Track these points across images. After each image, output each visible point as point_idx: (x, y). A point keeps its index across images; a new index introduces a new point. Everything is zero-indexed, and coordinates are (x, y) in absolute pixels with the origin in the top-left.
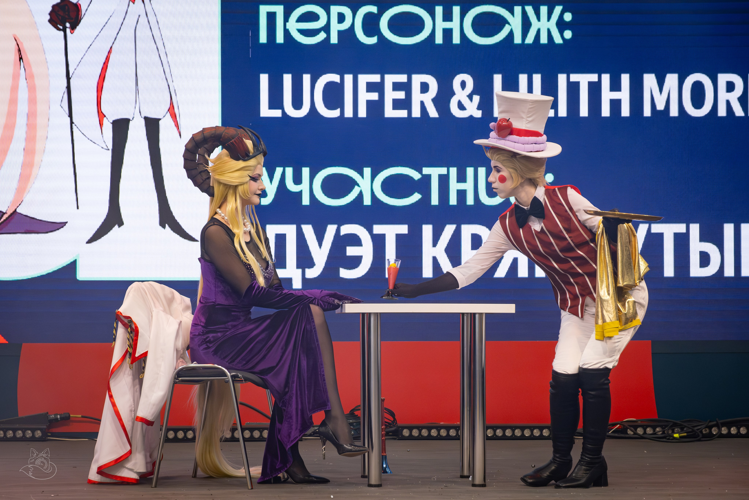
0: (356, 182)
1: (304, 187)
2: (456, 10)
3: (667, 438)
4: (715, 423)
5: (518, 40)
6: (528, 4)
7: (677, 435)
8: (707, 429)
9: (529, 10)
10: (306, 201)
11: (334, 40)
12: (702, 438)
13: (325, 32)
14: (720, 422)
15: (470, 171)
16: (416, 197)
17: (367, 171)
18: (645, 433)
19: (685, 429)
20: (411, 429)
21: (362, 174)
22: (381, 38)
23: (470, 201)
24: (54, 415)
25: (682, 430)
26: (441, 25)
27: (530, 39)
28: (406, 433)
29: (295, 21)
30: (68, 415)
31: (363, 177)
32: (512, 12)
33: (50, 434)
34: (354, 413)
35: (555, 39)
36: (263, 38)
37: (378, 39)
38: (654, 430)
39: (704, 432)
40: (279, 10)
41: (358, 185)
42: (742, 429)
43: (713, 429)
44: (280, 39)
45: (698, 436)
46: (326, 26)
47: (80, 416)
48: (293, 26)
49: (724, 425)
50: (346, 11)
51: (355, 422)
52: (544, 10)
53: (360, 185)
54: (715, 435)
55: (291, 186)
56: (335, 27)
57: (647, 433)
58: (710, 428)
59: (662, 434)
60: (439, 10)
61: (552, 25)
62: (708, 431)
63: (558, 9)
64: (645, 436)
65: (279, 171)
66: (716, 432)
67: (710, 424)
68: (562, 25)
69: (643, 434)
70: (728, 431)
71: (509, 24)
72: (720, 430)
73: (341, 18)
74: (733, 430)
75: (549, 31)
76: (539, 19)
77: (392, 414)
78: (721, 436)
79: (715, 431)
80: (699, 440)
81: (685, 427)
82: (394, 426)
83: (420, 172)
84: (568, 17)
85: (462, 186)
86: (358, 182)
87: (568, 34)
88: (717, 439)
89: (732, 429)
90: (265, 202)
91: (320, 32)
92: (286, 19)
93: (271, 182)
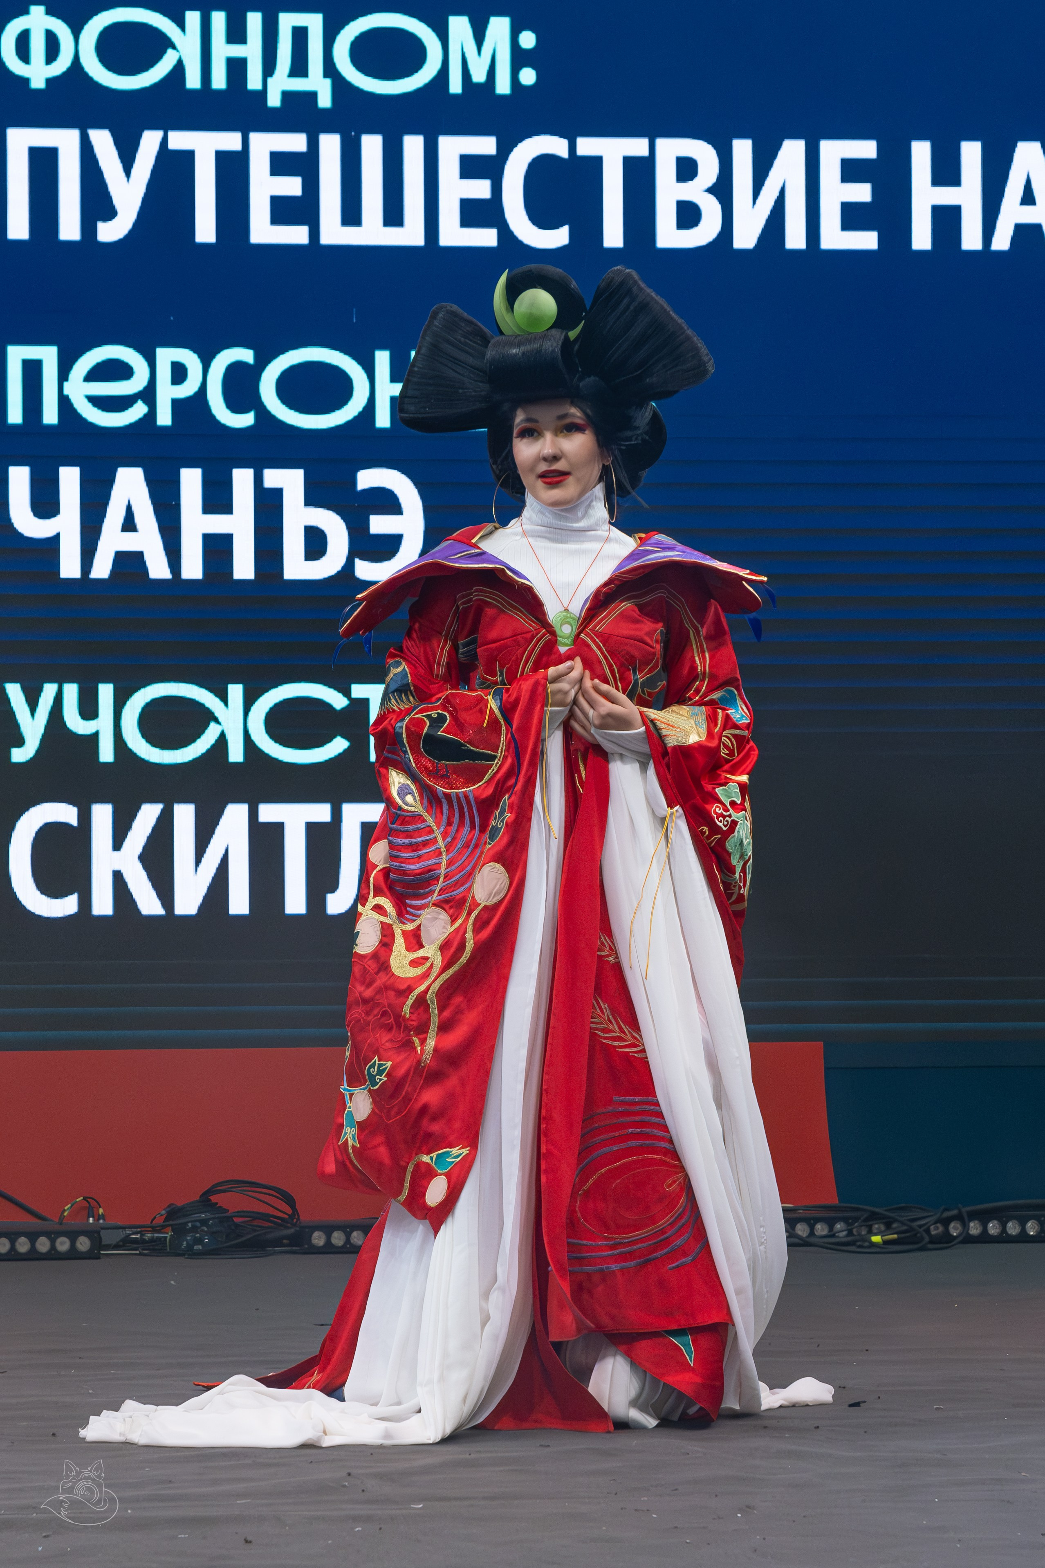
0: (212, 713)
1: (103, 725)
3: (859, 1243)
4: (955, 1212)
7: (876, 1239)
8: (939, 1225)
10: (106, 753)
11: (164, 418)
12: (931, 1242)
13: (145, 402)
14: (965, 1210)
16: (338, 745)
17: (236, 691)
18: (812, 1233)
19: (895, 1225)
20: (328, 1230)
21: (224, 699)
22: (263, 414)
25: (888, 1226)
26: (387, 389)
28: (318, 1239)
29: (82, 379)
31: (226, 704)
34: (210, 1200)
36: (15, 415)
37: (257, 418)
38: (831, 1228)
39: (933, 1233)
40: (48, 355)
41: (217, 721)
42: (1010, 1224)
43: (952, 1225)
44: (50, 415)
45: (922, 1239)
46: (146, 388)
48: (78, 389)
49: (973, 1216)
50: (190, 359)
51: (211, 1219)
53: (220, 720)
54: (955, 1237)
55: (75, 723)
56: (167, 393)
57: (816, 1233)
58: (946, 1222)
59: (847, 1236)
60: (383, 359)
62: (941, 1229)
64: (812, 1240)
65: (49, 690)
66: (958, 1231)
67: (947, 1214)
69: (808, 1237)
70: (981, 1228)
72: (965, 1226)
73: (179, 373)
74: (993, 1228)
77: (289, 1200)
78: (969, 1240)
79: (955, 1229)
80: (923, 1249)
81: (895, 1220)
82: (294, 1225)
83: (347, 693)
86: (216, 714)
88: (961, 1245)
89: (991, 1225)
90: (20, 755)
91: (136, 401)
92: (63, 375)
93: (33, 711)
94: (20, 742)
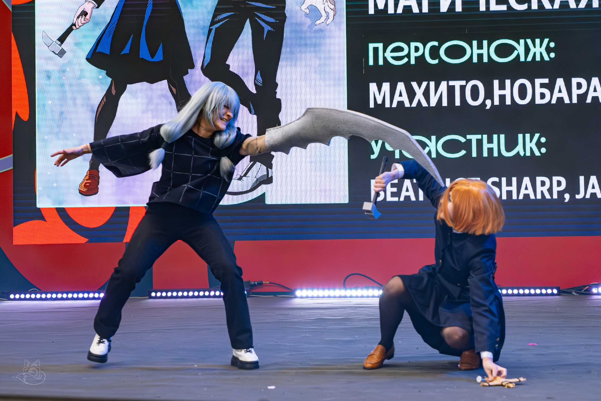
2: (485, 43)
5: (522, 59)
6: (528, 38)
9: (529, 41)
10: (397, 156)
11: (413, 62)
13: (407, 58)
15: (495, 137)
16: (463, 152)
17: (434, 138)
21: (430, 140)
22: (441, 60)
23: (496, 154)
24: (254, 282)
26: (476, 52)
27: (529, 59)
29: (390, 52)
30: (261, 282)
31: (431, 142)
32: (519, 43)
33: (251, 293)
35: (544, 58)
36: (371, 63)
37: (439, 61)
40: (380, 46)
41: (428, 146)
44: (381, 62)
46: (407, 54)
47: (268, 282)
48: (389, 55)
50: (420, 45)
52: (538, 41)
55: (388, 148)
56: (413, 55)
60: (475, 43)
61: (543, 50)
63: (546, 41)
68: (549, 50)
71: (517, 50)
73: (417, 49)
75: (541, 54)
76: (535, 46)
83: (465, 138)
84: (552, 45)
85: (490, 146)
86: (428, 144)
87: (552, 55)
90: (373, 157)
91: (405, 58)
92: (384, 51)
93: (377, 145)
94: (373, 153)
